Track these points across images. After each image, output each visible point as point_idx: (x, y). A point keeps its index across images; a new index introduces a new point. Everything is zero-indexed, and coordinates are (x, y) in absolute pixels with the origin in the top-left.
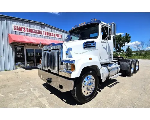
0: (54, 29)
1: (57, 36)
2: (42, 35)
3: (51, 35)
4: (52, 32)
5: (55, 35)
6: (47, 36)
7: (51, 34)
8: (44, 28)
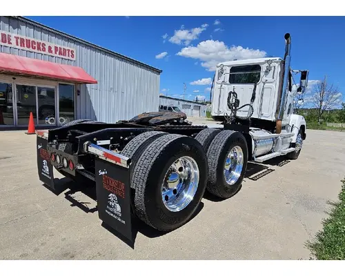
0: (49, 32)
1: (60, 53)
2: (10, 45)
3: (39, 49)
4: (42, 42)
5: (53, 49)
6: (28, 49)
7: (40, 47)
8: (19, 27)
